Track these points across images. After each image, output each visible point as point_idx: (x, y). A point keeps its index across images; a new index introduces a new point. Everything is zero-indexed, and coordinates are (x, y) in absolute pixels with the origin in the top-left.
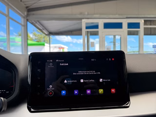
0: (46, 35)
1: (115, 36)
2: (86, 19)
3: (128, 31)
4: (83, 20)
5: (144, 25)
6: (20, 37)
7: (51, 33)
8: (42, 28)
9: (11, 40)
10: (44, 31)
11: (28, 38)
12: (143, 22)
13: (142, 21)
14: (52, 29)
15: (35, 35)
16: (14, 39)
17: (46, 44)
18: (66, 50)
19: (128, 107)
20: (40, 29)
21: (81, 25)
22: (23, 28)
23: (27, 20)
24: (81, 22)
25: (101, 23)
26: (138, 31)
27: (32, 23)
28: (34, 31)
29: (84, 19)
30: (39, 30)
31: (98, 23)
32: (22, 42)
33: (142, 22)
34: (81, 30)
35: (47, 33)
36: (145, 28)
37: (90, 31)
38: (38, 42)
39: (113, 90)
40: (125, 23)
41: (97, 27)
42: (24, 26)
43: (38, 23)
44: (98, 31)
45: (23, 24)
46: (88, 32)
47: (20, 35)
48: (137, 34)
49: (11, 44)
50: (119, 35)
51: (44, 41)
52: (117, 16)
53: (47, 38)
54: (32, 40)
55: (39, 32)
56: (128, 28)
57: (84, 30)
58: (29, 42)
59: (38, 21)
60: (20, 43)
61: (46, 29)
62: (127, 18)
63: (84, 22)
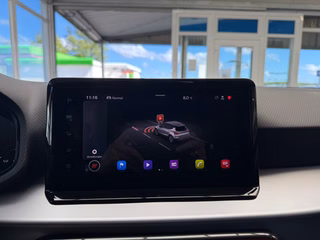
0: (96, 42)
1: (240, 49)
2: (181, 8)
3: (269, 38)
4: (175, 12)
5: (304, 26)
6: (41, 45)
7: (105, 39)
8: (86, 27)
9: (21, 51)
10: (90, 33)
11: (57, 47)
12: (302, 19)
13: (299, 17)
14: (109, 31)
15: (71, 41)
16: (27, 49)
17: (95, 62)
18: (136, 76)
19: (254, 197)
20: (82, 30)
21: (171, 21)
22: (46, 25)
23: (55, 9)
24: (171, 17)
25: (212, 18)
26: (288, 40)
27: (65, 16)
28: (69, 32)
29: (176, 8)
30: (80, 32)
31: (206, 19)
32: (44, 57)
33: (299, 19)
34: (168, 33)
35: (96, 39)
36: (304, 34)
37: (189, 37)
38: (79, 56)
39: (225, 163)
40: (263, 20)
41: (203, 27)
42: (48, 21)
43: (77, 15)
44: (205, 37)
45: (45, 16)
46: (184, 37)
47: (39, 42)
48: (287, 47)
49: (21, 59)
50: (248, 47)
51: (92, 56)
52: (248, 5)
53: (97, 49)
54: (66, 52)
55: (80, 36)
56: (270, 31)
57: (176, 34)
58: (60, 56)
59: (78, 11)
60: (41, 59)
61: (95, 29)
62: (269, 9)
63: (177, 15)
